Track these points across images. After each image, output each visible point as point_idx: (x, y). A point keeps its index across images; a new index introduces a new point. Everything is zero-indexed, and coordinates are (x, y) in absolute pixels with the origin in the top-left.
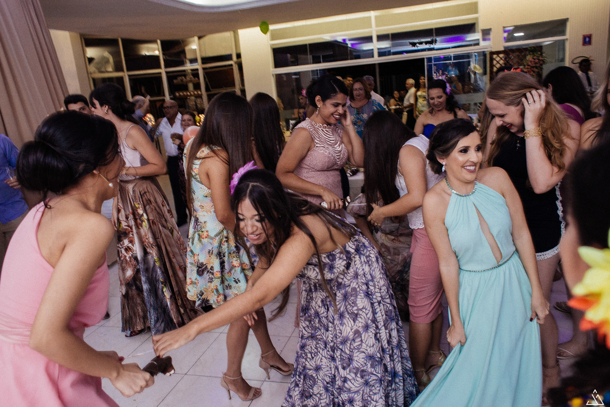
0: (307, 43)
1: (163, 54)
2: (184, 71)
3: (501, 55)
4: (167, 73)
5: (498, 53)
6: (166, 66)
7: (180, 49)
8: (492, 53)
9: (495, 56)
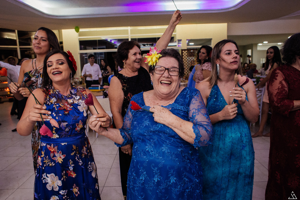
0: (97, 39)
1: (19, 39)
2: (30, 48)
3: (186, 51)
4: (20, 48)
5: (185, 50)
6: (20, 45)
7: (28, 37)
8: (182, 50)
9: (183, 51)
